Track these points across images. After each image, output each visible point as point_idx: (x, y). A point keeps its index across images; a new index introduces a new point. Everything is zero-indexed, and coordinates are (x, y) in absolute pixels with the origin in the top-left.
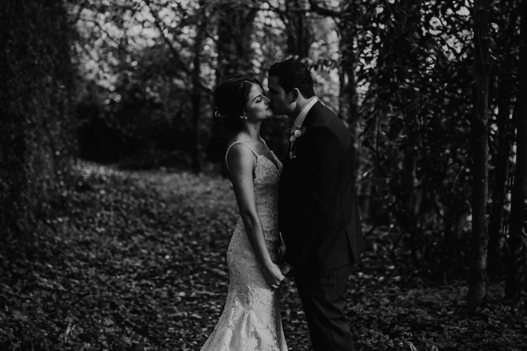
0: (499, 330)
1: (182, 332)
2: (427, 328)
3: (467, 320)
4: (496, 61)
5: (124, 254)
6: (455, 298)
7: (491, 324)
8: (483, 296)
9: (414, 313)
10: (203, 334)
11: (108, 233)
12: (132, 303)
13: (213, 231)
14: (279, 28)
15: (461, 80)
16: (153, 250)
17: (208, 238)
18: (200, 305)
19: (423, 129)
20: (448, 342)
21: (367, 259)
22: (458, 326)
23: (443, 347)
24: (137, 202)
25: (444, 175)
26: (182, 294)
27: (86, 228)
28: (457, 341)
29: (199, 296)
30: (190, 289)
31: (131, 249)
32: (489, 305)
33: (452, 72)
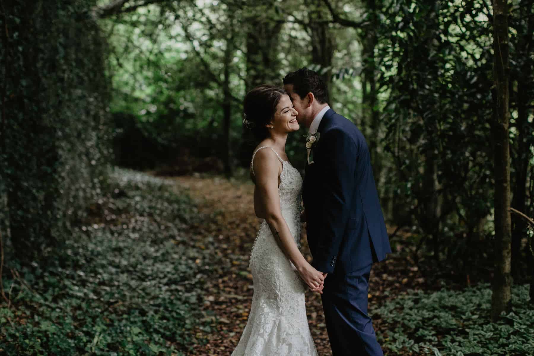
0: (525, 335)
1: (210, 337)
2: (452, 332)
3: (493, 325)
4: (516, 66)
5: (155, 259)
6: (479, 301)
7: (517, 329)
8: (508, 300)
9: (438, 317)
10: (230, 339)
11: (142, 239)
12: (161, 309)
13: (243, 234)
14: (304, 39)
15: (480, 86)
16: (184, 254)
17: (238, 242)
18: (228, 309)
19: (443, 134)
20: (473, 347)
21: (391, 261)
22: (482, 330)
23: (469, 353)
24: (170, 208)
25: (465, 179)
26: (211, 298)
27: (120, 234)
28: (482, 347)
29: (228, 300)
30: (219, 293)
31: (163, 255)
32: (514, 309)
33: (472, 77)
